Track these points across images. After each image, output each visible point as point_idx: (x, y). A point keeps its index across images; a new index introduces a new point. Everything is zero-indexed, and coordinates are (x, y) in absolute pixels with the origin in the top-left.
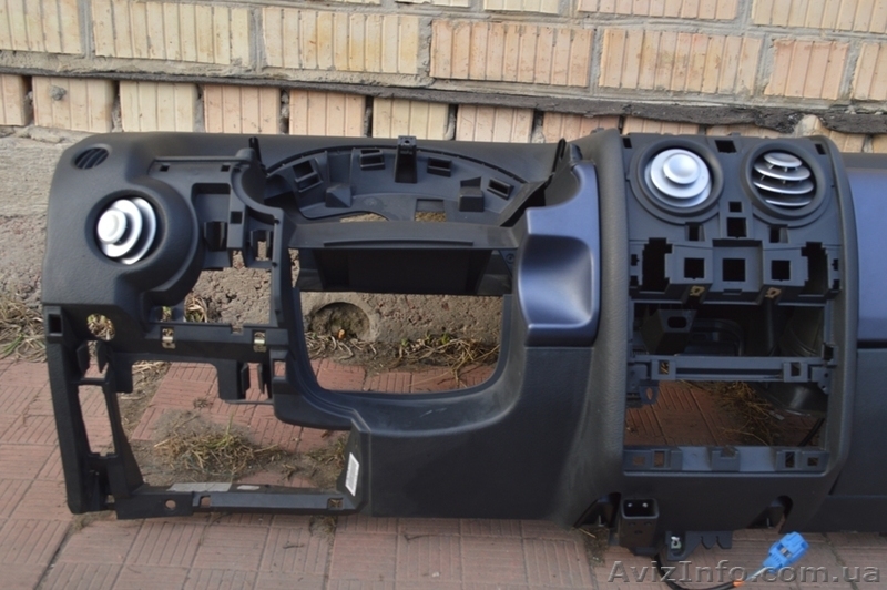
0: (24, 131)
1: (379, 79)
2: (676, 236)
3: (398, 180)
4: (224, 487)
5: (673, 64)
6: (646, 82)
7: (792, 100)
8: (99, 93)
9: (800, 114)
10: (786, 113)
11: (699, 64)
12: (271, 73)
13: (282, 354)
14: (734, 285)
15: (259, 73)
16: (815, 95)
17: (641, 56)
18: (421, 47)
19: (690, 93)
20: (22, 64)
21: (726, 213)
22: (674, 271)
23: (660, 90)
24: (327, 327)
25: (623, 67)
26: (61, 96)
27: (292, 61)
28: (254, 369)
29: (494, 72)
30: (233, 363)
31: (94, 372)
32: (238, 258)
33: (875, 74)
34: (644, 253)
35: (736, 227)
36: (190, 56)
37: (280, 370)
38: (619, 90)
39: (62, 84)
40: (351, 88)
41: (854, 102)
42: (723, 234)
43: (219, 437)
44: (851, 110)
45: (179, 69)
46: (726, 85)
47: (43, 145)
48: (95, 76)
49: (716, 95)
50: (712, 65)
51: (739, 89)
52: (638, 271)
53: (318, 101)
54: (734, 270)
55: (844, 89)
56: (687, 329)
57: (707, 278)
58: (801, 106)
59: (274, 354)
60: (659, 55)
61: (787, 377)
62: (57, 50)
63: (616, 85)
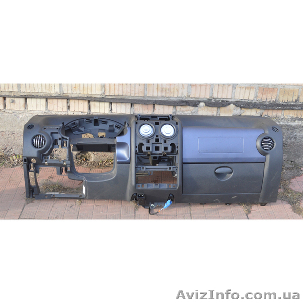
0: (3, 110)
1: (91, 96)
2: (145, 142)
3: (95, 125)
4: (58, 193)
5: (166, 91)
6: (159, 95)
7: (197, 98)
8: (22, 101)
9: (200, 102)
10: (196, 102)
11: (172, 90)
12: (65, 95)
13: (69, 165)
14: (157, 152)
15: (62, 95)
16: (203, 97)
17: (157, 89)
18: (102, 88)
19: (170, 97)
20: (3, 94)
21: (155, 138)
22: (144, 149)
23: (163, 97)
24: (81, 158)
25: (153, 92)
26: (13, 102)
27: (70, 92)
28: (64, 168)
29: (120, 94)
30: (59, 167)
31: (32, 169)
32: (60, 146)
33: (218, 92)
34: (139, 146)
35: (157, 141)
36: (44, 91)
37: (69, 169)
38: (153, 97)
39: (13, 99)
40: (85, 99)
41: (213, 98)
42: (154, 142)
43: (55, 185)
44: (213, 100)
45: (42, 95)
46: (180, 95)
47: (9, 114)
48: (21, 97)
49: (178, 97)
50: (176, 91)
51: (183, 96)
52: (137, 149)
53: (77, 102)
54: (157, 149)
55: (211, 95)
56: (157, 159)
57: (151, 150)
58: (200, 100)
59: (67, 166)
60: (162, 89)
61: (168, 170)
62: (12, 91)
63: (152, 96)
